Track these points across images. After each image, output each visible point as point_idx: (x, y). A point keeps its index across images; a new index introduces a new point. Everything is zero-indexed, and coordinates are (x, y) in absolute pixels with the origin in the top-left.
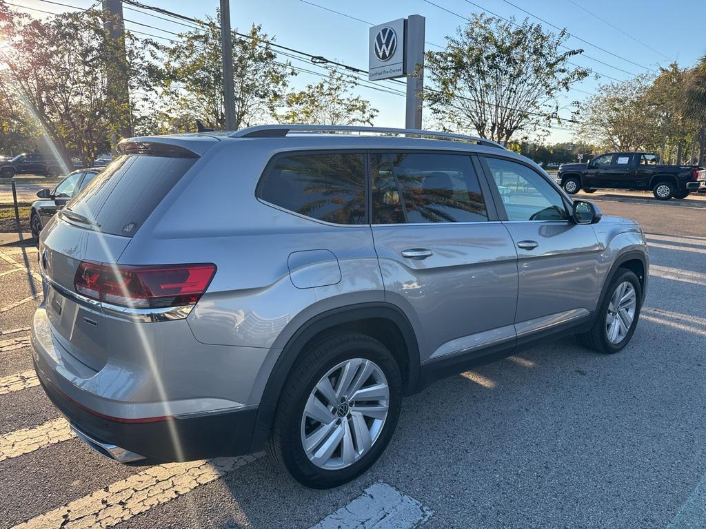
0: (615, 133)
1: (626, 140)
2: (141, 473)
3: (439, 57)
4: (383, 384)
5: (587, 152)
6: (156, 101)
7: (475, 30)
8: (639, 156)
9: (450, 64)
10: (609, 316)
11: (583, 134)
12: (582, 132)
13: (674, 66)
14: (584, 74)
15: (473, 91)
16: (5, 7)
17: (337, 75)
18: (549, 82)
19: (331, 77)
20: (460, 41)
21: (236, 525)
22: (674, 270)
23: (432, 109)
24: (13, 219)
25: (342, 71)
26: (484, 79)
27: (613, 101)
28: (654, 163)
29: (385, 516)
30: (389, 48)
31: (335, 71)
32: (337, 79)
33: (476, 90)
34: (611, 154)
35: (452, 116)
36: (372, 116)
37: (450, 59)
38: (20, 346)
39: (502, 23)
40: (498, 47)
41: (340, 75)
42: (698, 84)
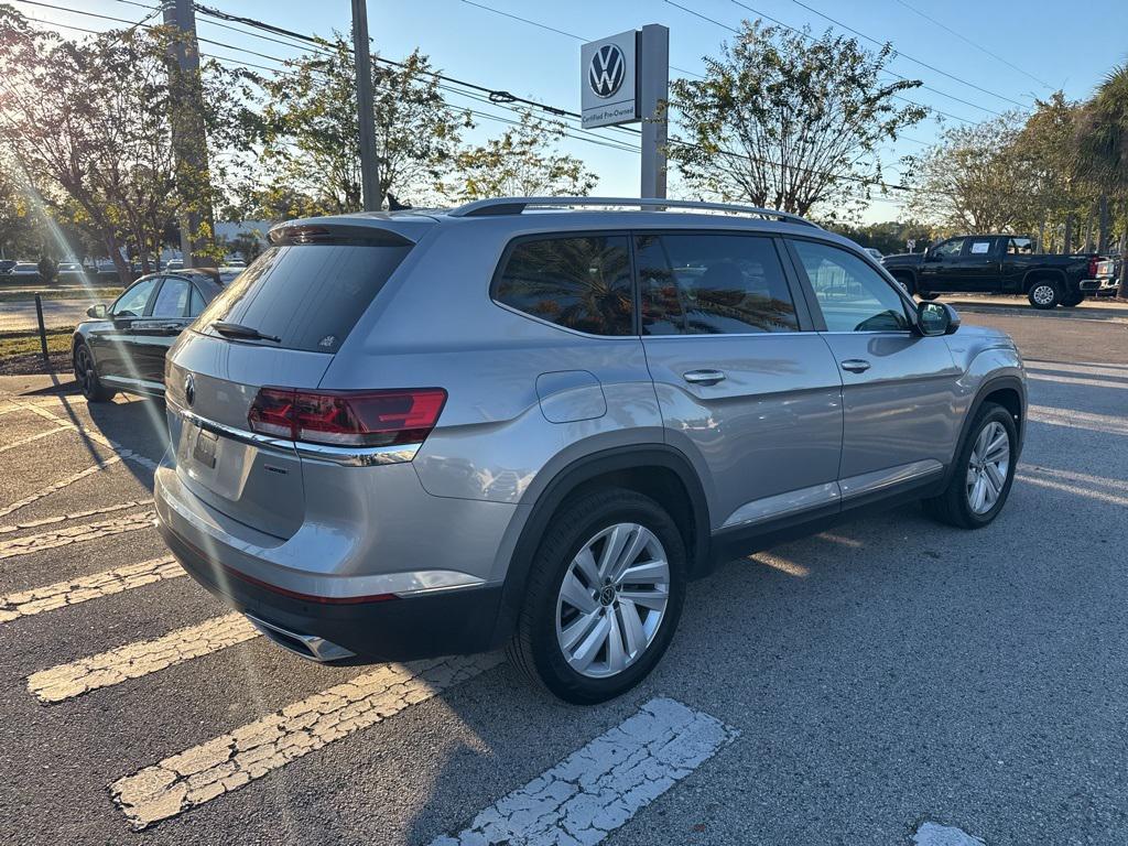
0: (968, 206)
1: (985, 215)
2: (323, 693)
3: (692, 89)
4: (662, 561)
5: (922, 237)
6: (255, 166)
7: (748, 46)
8: (1005, 241)
9: (710, 99)
10: (972, 472)
11: (916, 208)
12: (916, 204)
13: (1058, 97)
14: (920, 114)
15: (747, 143)
16: (22, 22)
17: (532, 121)
18: (866, 126)
19: (524, 125)
20: (726, 64)
21: (471, 752)
22: (1064, 412)
23: (683, 171)
24: (35, 354)
25: (540, 115)
26: (764, 123)
27: (963, 154)
28: (1028, 251)
29: (675, 737)
30: (613, 76)
31: (529, 115)
32: (533, 127)
33: (751, 142)
34: (961, 239)
35: (713, 182)
36: (589, 186)
37: (711, 91)
38: (100, 534)
39: (791, 36)
40: (786, 73)
41: (538, 121)
42: (1096, 125)
